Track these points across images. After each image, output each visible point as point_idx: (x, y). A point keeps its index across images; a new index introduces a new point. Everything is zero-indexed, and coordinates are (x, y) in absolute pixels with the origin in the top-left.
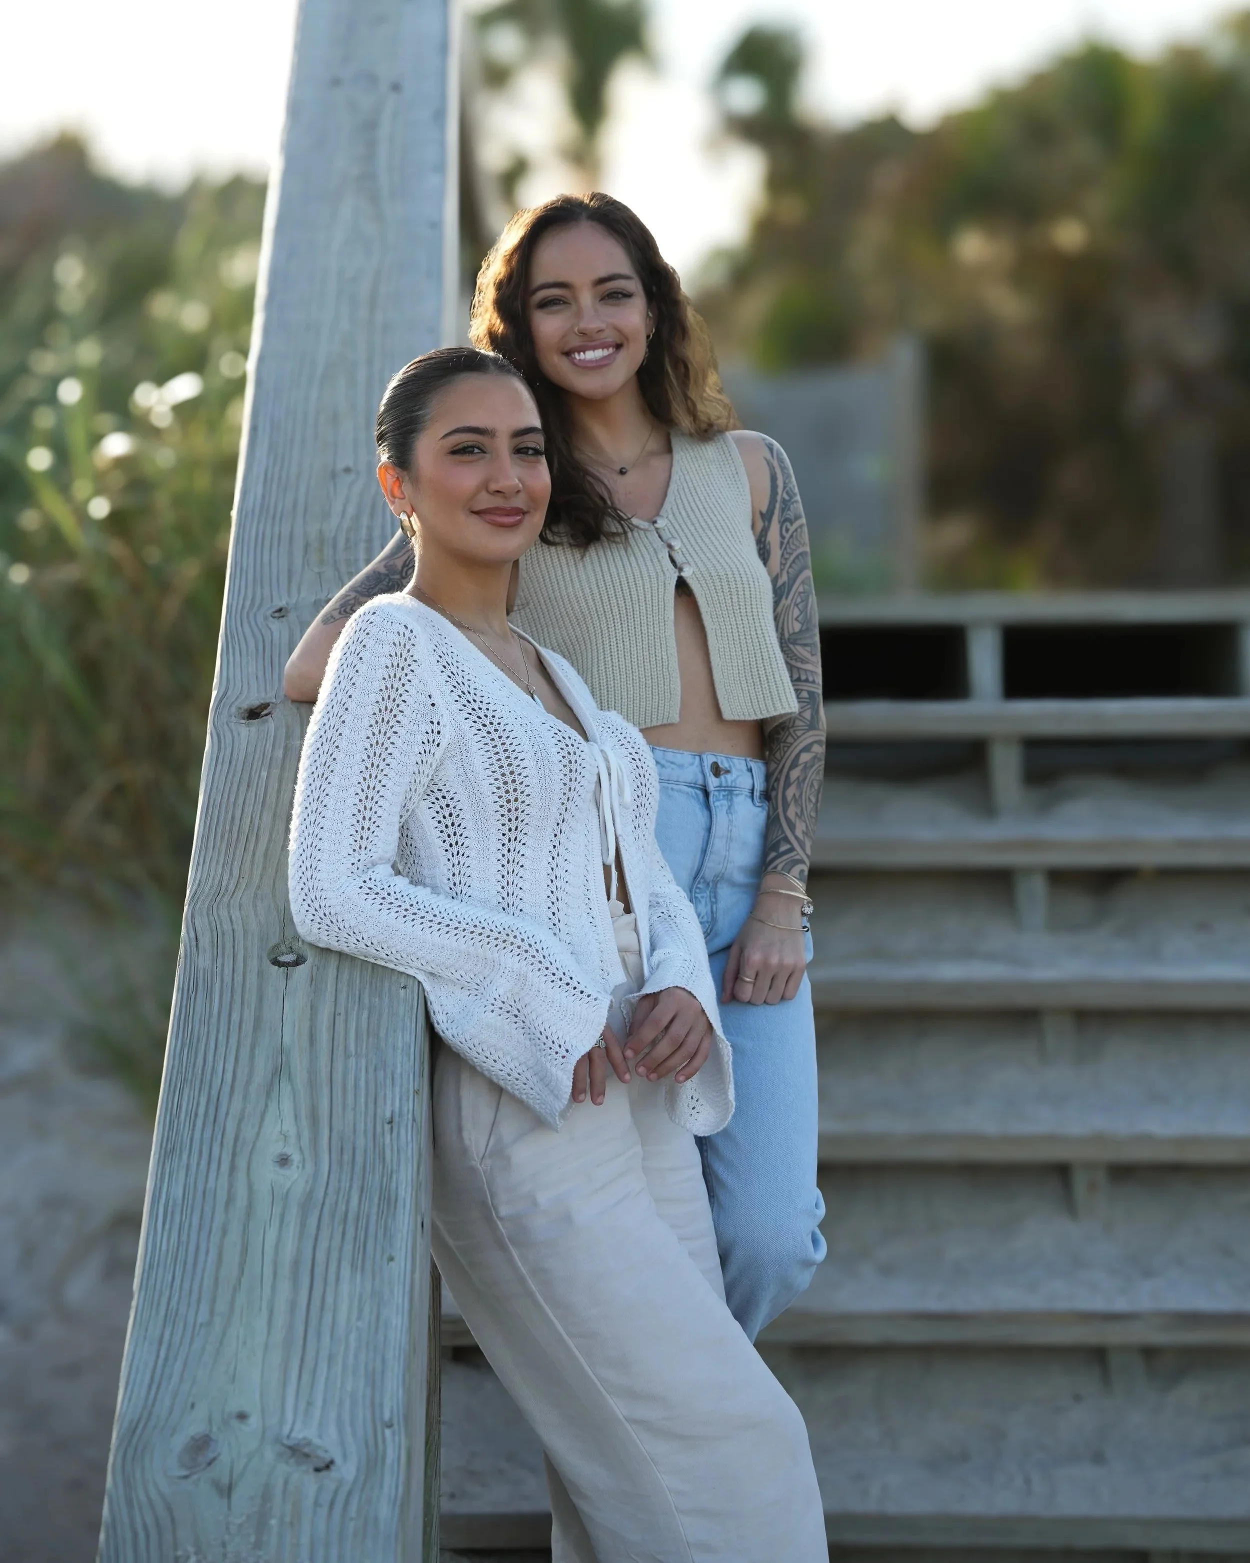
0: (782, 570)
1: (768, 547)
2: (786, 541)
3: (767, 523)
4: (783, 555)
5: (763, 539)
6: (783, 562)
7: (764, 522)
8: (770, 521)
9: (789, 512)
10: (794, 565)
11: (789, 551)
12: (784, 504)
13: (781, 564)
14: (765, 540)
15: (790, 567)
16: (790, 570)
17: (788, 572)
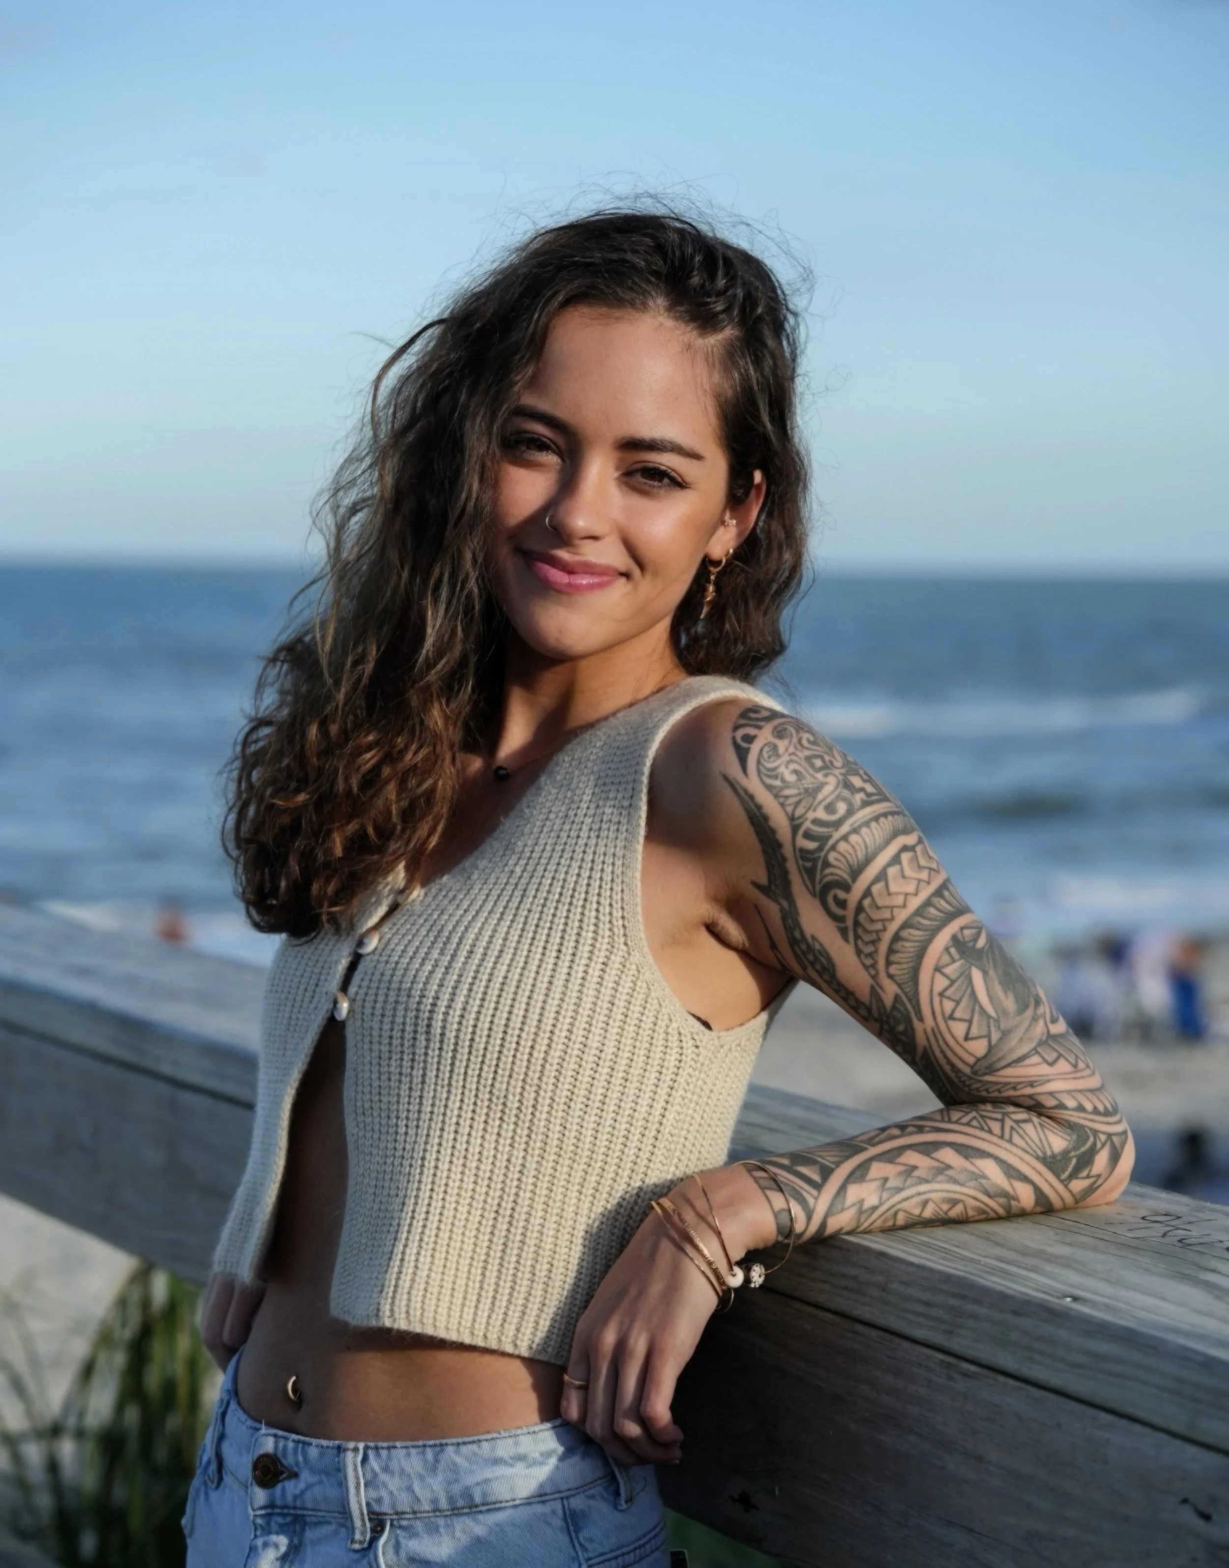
0: (874, 977)
1: (817, 947)
2: (850, 923)
3: (785, 904)
4: (859, 952)
5: (797, 934)
6: (869, 962)
7: (776, 901)
8: (788, 896)
9: (828, 871)
10: (894, 958)
11: (867, 938)
12: (804, 859)
13: (866, 968)
14: (802, 934)
15: (888, 963)
16: (893, 970)
17: (891, 977)
